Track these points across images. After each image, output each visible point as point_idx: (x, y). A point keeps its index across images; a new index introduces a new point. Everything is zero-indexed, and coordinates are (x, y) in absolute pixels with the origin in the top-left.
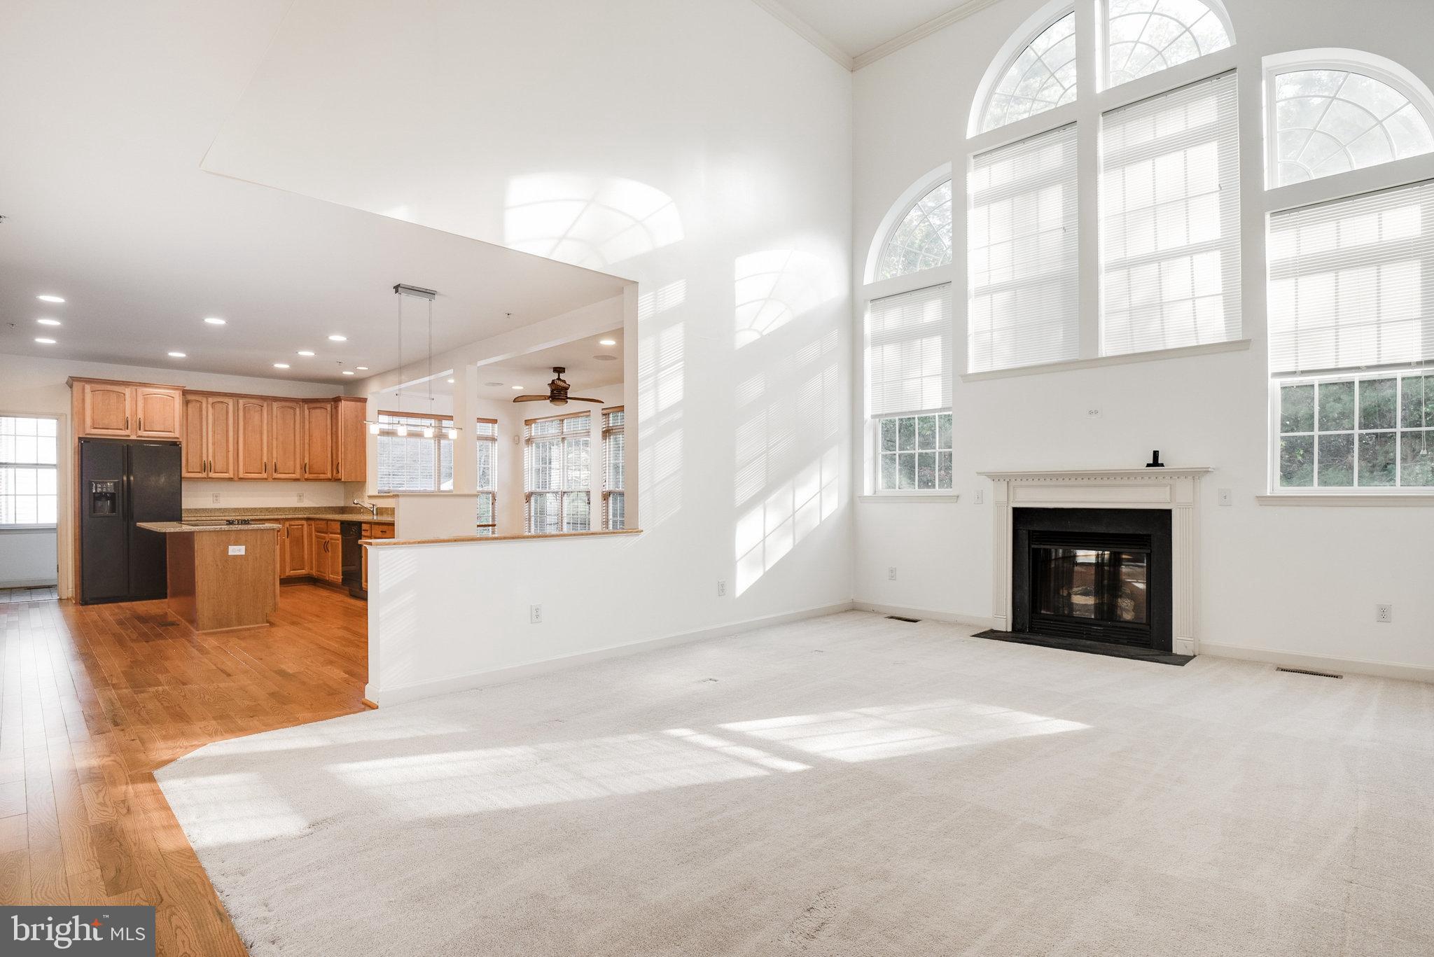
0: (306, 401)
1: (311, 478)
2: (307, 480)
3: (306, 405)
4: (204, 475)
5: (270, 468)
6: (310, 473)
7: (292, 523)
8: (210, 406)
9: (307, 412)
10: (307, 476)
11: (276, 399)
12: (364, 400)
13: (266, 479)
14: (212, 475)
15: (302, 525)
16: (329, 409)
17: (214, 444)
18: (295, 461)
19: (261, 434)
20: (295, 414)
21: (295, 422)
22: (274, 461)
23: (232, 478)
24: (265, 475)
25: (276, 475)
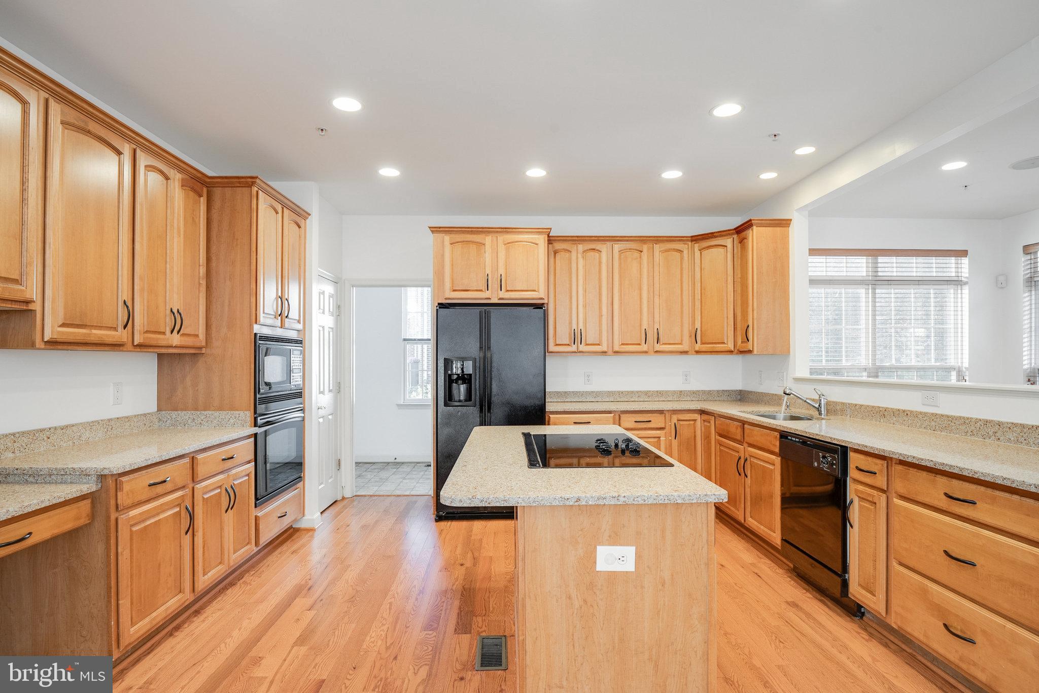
0: (696, 239)
1: (704, 350)
2: (697, 352)
3: (696, 245)
4: (574, 348)
5: (652, 337)
6: (702, 343)
7: (682, 417)
8: (580, 256)
9: (697, 253)
10: (698, 347)
11: (658, 240)
12: (785, 223)
13: (646, 352)
14: (582, 348)
15: (695, 420)
16: (730, 245)
17: (585, 306)
18: (682, 326)
19: (640, 289)
20: (682, 259)
21: (682, 269)
22: (656, 326)
23: (606, 352)
24: (644, 347)
25: (658, 347)
